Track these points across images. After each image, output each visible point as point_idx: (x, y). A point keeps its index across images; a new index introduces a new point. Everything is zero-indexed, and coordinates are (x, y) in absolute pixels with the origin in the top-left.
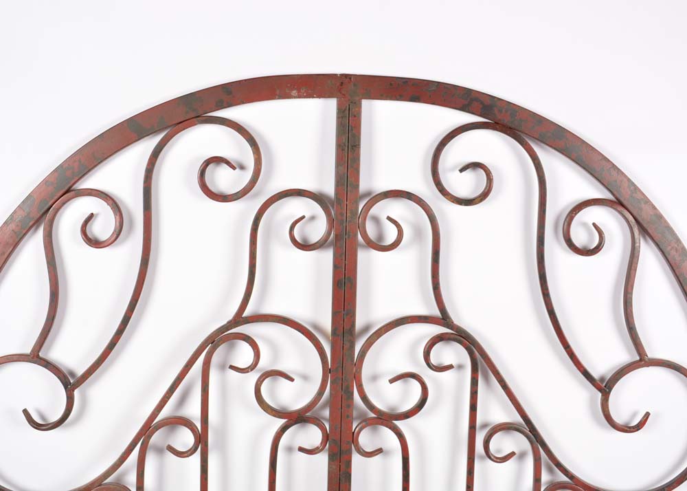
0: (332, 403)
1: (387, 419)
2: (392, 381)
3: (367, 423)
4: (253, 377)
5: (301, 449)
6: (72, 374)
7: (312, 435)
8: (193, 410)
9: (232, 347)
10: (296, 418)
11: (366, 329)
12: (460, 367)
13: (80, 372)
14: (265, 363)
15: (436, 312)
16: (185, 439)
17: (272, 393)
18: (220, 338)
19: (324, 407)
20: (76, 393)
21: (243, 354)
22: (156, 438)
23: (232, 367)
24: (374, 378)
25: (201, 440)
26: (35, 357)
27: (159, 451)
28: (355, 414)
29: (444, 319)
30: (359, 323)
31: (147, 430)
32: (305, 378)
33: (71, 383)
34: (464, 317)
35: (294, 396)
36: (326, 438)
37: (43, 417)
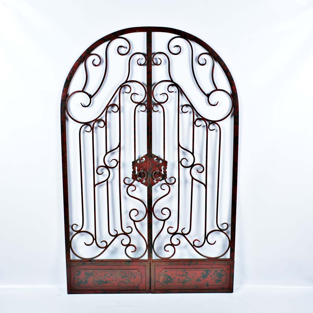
0: (147, 101)
1: (160, 103)
2: (160, 95)
3: (155, 104)
4: (130, 95)
5: (141, 111)
6: (91, 95)
7: (143, 108)
8: (117, 103)
9: (125, 88)
10: (140, 104)
11: (155, 84)
12: (176, 92)
13: (92, 95)
14: (132, 92)
15: (170, 80)
16: (115, 109)
17: (134, 98)
18: (122, 86)
19: (145, 102)
20: (92, 99)
21: (128, 89)
22: (109, 109)
23: (125, 92)
24: (157, 95)
25: (119, 109)
26: (83, 91)
27: (110, 112)
28: (152, 103)
29: (172, 81)
30: (153, 82)
31: (107, 107)
32: (141, 95)
33: (91, 97)
34: (176, 80)
35: (139, 99)
36: (146, 108)
37: (84, 105)
